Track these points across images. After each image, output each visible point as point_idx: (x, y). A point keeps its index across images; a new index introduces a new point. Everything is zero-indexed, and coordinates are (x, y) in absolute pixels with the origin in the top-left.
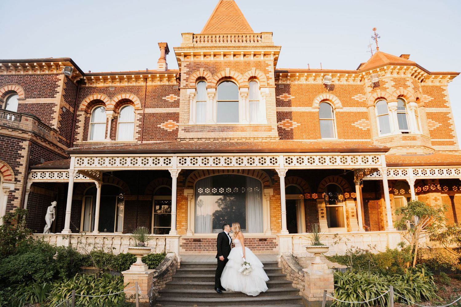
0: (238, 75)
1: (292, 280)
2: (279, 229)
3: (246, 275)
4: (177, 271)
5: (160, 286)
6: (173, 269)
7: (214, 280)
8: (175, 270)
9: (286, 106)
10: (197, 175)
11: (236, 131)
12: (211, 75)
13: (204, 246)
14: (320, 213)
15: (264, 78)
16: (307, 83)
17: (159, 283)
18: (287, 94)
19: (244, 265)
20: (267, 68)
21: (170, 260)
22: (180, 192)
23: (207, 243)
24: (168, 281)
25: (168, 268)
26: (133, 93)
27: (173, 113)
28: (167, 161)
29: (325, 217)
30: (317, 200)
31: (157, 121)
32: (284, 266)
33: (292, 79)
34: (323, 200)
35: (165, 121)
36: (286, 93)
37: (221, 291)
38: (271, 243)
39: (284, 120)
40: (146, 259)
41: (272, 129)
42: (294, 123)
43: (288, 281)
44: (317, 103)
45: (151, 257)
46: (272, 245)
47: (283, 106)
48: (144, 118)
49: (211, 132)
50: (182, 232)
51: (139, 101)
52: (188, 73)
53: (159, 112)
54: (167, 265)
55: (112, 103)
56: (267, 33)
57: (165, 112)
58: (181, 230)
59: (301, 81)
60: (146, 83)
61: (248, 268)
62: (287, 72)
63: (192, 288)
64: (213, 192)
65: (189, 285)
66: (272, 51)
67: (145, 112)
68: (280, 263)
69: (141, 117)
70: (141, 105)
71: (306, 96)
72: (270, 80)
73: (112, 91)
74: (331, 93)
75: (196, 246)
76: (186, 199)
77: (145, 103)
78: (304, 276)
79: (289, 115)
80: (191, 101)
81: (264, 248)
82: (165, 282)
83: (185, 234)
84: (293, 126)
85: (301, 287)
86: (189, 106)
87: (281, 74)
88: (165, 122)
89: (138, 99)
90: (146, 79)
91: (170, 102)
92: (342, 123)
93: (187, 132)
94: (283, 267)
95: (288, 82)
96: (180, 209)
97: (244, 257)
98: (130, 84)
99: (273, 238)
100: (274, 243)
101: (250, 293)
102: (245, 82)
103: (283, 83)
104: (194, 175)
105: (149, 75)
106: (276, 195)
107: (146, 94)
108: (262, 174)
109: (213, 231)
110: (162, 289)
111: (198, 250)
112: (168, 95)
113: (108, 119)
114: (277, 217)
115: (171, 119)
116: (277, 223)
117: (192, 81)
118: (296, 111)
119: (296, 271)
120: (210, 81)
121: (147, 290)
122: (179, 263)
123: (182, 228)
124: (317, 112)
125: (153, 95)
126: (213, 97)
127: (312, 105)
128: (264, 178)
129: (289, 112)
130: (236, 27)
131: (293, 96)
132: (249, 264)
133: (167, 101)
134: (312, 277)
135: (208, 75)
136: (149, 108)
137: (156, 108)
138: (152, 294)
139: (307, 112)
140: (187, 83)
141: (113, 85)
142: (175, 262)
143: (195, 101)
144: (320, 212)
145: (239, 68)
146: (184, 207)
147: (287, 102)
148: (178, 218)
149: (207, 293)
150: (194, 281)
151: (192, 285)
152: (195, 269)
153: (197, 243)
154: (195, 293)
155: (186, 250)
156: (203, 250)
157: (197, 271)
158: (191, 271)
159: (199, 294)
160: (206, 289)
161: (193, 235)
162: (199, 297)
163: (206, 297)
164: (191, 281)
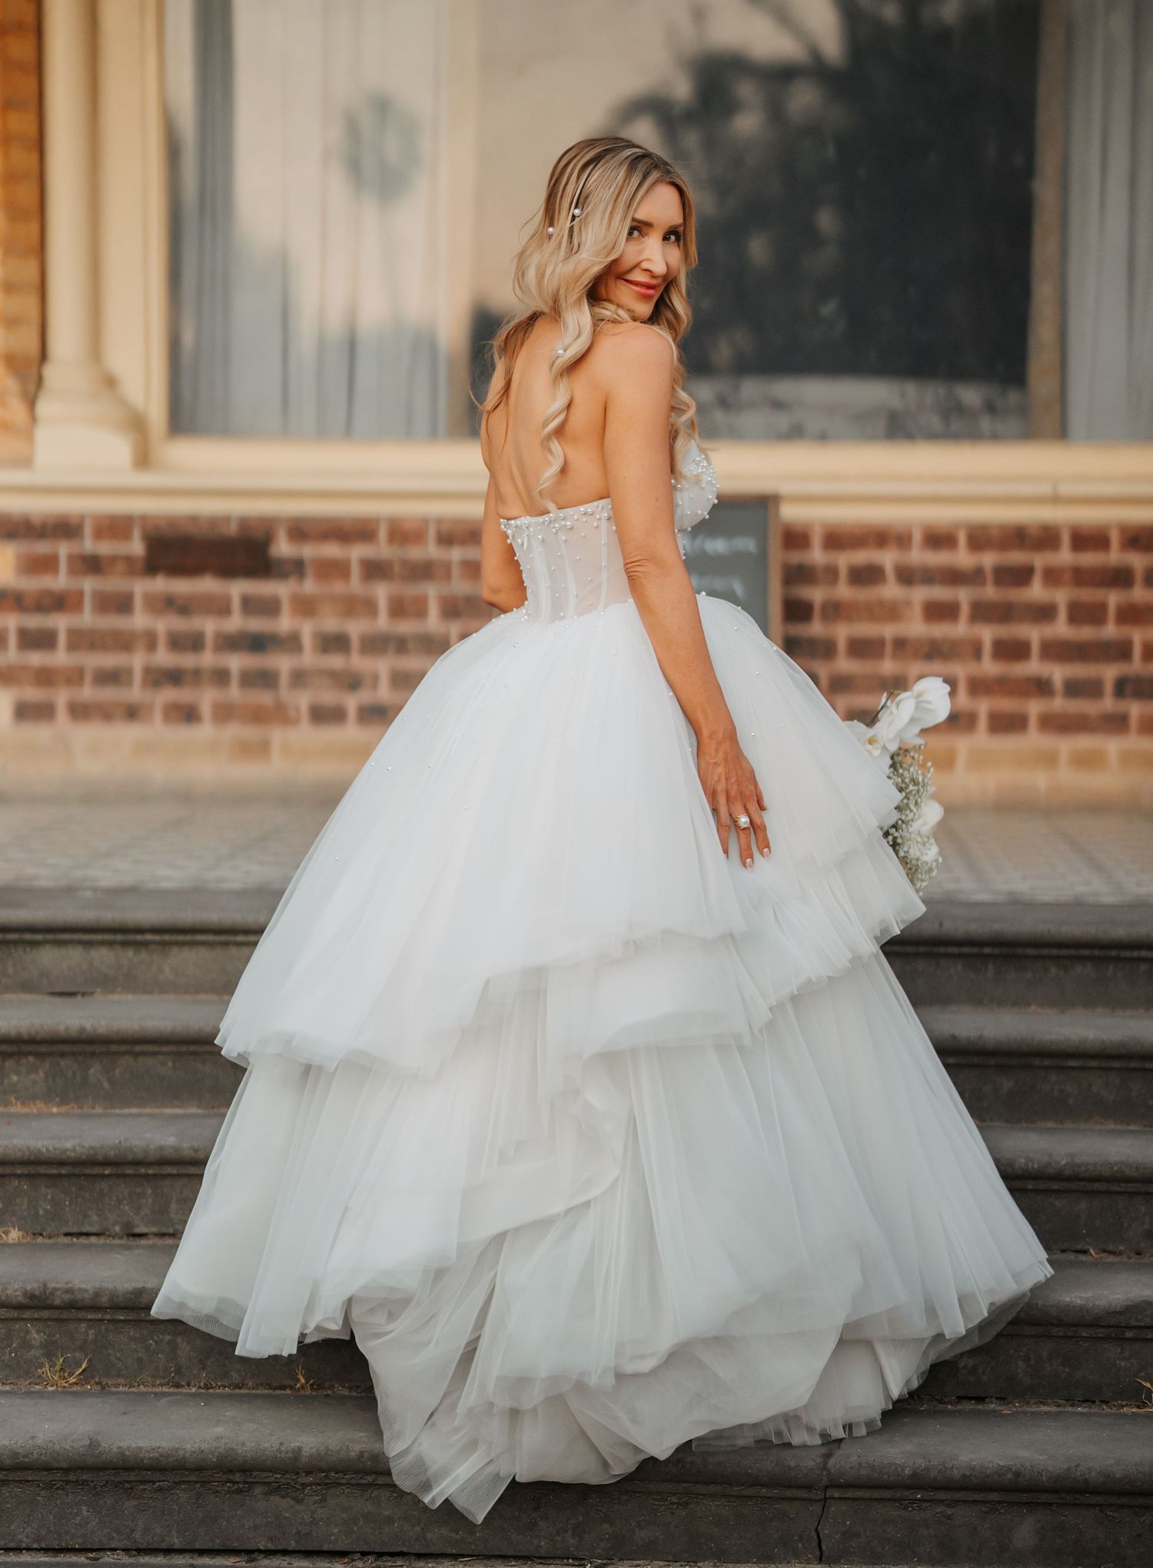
13: (334, 643)
23: (382, 592)
75: (193, 643)
111: (224, 713)
149: (297, 1474)
150: (67, 1234)
151: (27, 1314)
152: (103, 1023)
153: (207, 585)
154: (67, 1470)
155: (25, 712)
156: (303, 700)
157: (138, 1048)
158: (25, 1048)
159: (143, 1482)
160: (287, 1382)
161: (143, 459)
162: (137, 1535)
163: (271, 1546)
164: (7, 1233)
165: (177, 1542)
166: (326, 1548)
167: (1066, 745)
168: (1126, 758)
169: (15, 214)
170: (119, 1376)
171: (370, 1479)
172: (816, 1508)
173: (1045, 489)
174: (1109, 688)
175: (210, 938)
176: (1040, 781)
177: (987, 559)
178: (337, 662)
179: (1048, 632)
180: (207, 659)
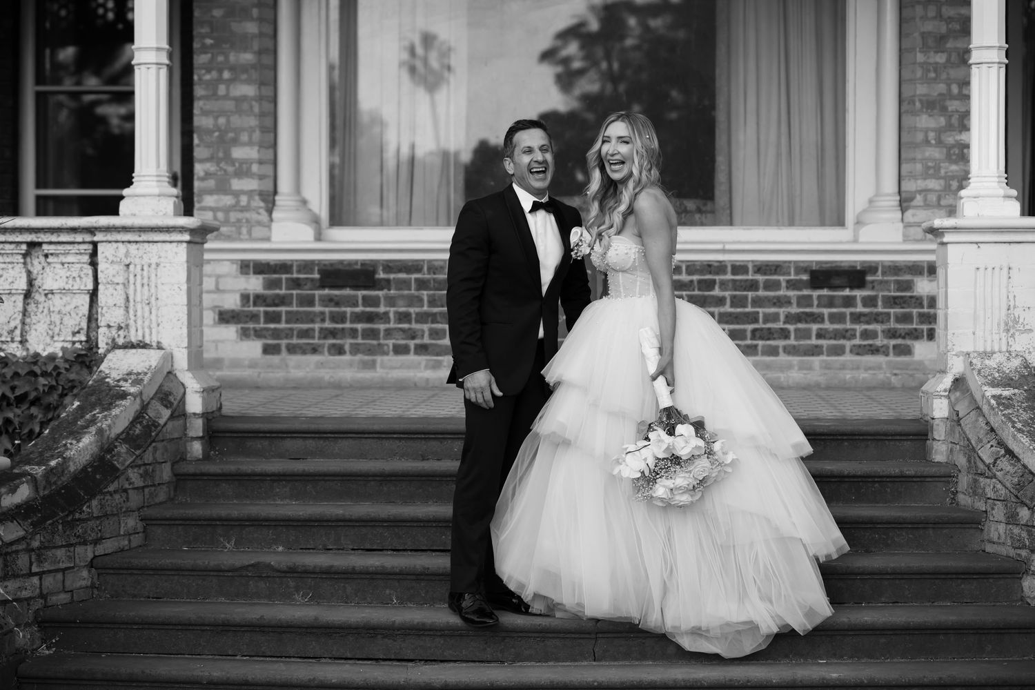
1: (1024, 553)
3: (668, 506)
4: (180, 479)
5: (49, 581)
6: (148, 457)
7: (447, 539)
8: (166, 473)
13: (403, 318)
17: (39, 554)
19: (659, 434)
21: (124, 396)
23: (425, 294)
24: (108, 546)
25: (106, 449)
32: (971, 452)
37: (491, 615)
38: (893, 302)
43: (995, 555)
46: (906, 318)
50: (233, 216)
54: (100, 432)
58: (228, 200)
61: (684, 452)
63: (287, 597)
65: (260, 572)
68: (940, 432)
75: (341, 318)
81: (844, 335)
82: (86, 553)
83: (258, 232)
94: (961, 461)
96: (218, 43)
97: (666, 370)
99: (915, 269)
100: (918, 301)
101: (697, 632)
110: (63, 598)
111: (356, 350)
122: (199, 423)
123: (237, 184)
132: (699, 426)
142: (166, 413)
146: (251, 28)
149: (394, 630)
150: (301, 549)
151: (288, 575)
152: (313, 468)
153: (347, 292)
154: (307, 628)
155: (267, 350)
156: (391, 342)
157: (327, 478)
158: (282, 478)
159: (336, 633)
160: (389, 602)
161: (319, 237)
162: (334, 653)
163: (385, 657)
164: (278, 548)
165: (349, 655)
166: (406, 658)
169: (264, 130)
170: (324, 599)
171: (422, 633)
172: (593, 642)
173: (720, 247)
174: (749, 334)
175: (354, 435)
177: (695, 278)
178: (406, 326)
179: (722, 310)
180: (348, 325)
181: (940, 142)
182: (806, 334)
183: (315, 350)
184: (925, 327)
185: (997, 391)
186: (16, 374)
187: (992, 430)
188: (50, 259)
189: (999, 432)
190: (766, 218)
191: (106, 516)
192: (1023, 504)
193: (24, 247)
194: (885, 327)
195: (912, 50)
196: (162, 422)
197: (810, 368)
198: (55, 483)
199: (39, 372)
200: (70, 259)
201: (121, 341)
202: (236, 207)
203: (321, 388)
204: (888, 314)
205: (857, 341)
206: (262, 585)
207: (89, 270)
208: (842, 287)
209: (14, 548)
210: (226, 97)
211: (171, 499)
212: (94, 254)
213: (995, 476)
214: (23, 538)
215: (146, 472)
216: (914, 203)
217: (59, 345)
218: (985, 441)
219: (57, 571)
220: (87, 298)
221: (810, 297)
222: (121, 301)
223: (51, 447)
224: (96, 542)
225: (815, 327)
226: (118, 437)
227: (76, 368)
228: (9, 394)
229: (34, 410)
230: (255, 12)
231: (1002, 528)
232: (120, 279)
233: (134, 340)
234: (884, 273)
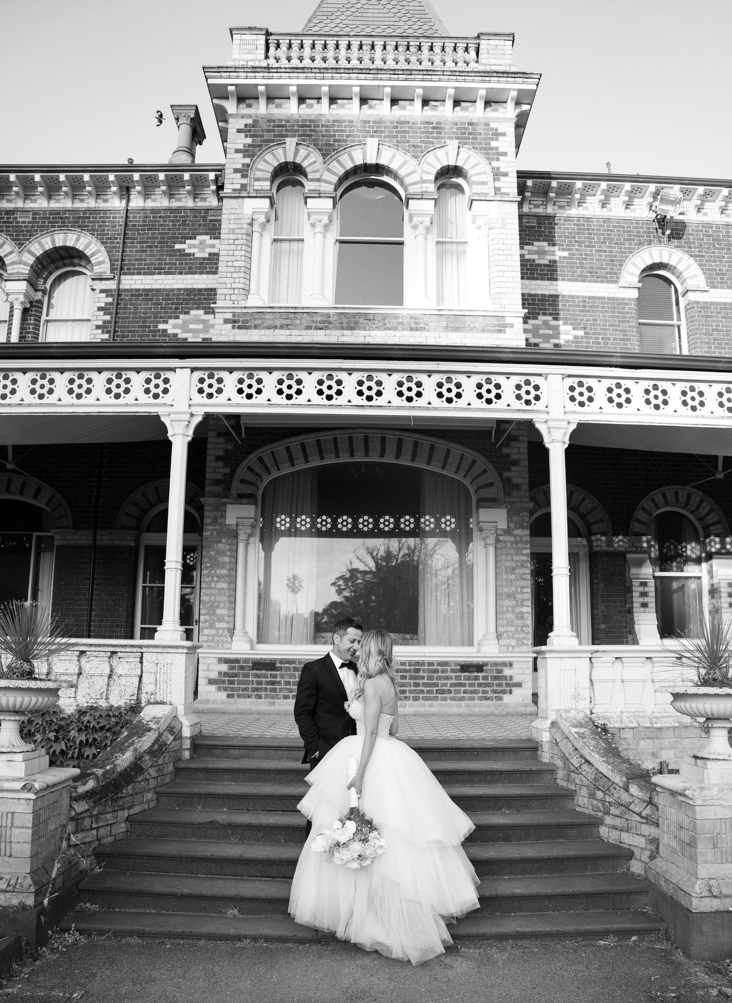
0: (402, 160)
1: (600, 814)
2: (522, 636)
4: (178, 771)
5: (102, 832)
8: (170, 768)
9: (542, 279)
10: (269, 462)
11: (395, 329)
12: (320, 159)
14: (636, 594)
15: (484, 173)
16: (605, 213)
17: (97, 817)
18: (546, 244)
20: (494, 144)
21: (149, 730)
22: (215, 513)
24: (137, 809)
25: (139, 758)
26: (88, 230)
27: (206, 290)
28: (157, 386)
29: (652, 605)
30: (628, 556)
31: (158, 313)
32: (565, 760)
33: (563, 201)
34: (646, 556)
35: (181, 313)
36: (543, 241)
38: (495, 678)
39: (536, 318)
40: (68, 725)
41: (505, 326)
42: (563, 328)
43: (584, 814)
44: (632, 274)
45: (86, 718)
46: (500, 685)
47: (534, 279)
48: (118, 304)
49: (317, 328)
50: (216, 639)
51: (106, 254)
52: (247, 152)
53: (162, 287)
54: (135, 750)
55: (24, 259)
56: (496, 35)
57: (182, 286)
58: (214, 632)
59: (587, 209)
60: (128, 201)
62: (547, 176)
63: (226, 840)
64: (319, 526)
65: (213, 825)
66: (513, 87)
67: (121, 287)
68: (546, 748)
69: (110, 300)
70: (112, 265)
71: (600, 251)
72: (502, 178)
73: (24, 222)
74: (676, 247)
75: (260, 683)
76: (234, 535)
77: (122, 260)
78: (650, 802)
79: (549, 305)
80: (256, 236)
81: (474, 692)
82: (125, 814)
83: (226, 645)
84: (562, 336)
85: (641, 842)
86: (249, 250)
87: (530, 183)
88: (181, 316)
89: (103, 249)
90: (128, 189)
91: (197, 258)
92: (704, 334)
93: (239, 328)
94: (559, 763)
95: (550, 210)
96: (212, 565)
98: (78, 205)
99: (504, 664)
100: (505, 678)
102: (424, 181)
103: (533, 210)
104: (260, 460)
105: (136, 176)
106: (516, 528)
107: (125, 234)
108: (474, 462)
109: (315, 638)
110: (110, 839)
111: (267, 697)
112: (191, 238)
113: (12, 307)
114: (518, 596)
115: (198, 308)
116: (517, 617)
117: (259, 174)
118: (573, 293)
119: (618, 779)
120: (317, 175)
121: (28, 854)
122: (189, 741)
123: (218, 625)
124: (633, 299)
125: (147, 238)
126: (326, 227)
127: (618, 278)
128: (479, 476)
129: (550, 296)
130: (401, 23)
131: (563, 250)
133: (189, 255)
134: (702, 813)
135: (312, 159)
136: (133, 274)
137: (154, 274)
138: (57, 865)
139: (604, 298)
140: (245, 181)
141: (29, 205)
142: (171, 738)
143: (268, 237)
144: (637, 590)
145: (408, 141)
146: (226, 559)
147: (545, 265)
148: (205, 595)
149: (282, 862)
150: (236, 810)
151: (228, 827)
152: (243, 766)
153: (263, 672)
154: (236, 861)
155: (229, 696)
156: (282, 694)
157: (250, 771)
158: (228, 771)
159: (252, 863)
160: (279, 841)
161: (252, 649)
162: (250, 873)
163: (276, 876)
164: (224, 809)
165: (258, 875)
167: (427, 702)
168: (438, 705)
169: (230, 602)
170: (246, 840)
173: (423, 655)
174: (435, 692)
176: (422, 709)
177: (412, 668)
178: (288, 687)
179: (423, 681)
180: (263, 686)
181: (513, 611)
182: (458, 692)
183: (249, 697)
184: (508, 689)
185: (577, 730)
186: (101, 716)
187: (576, 749)
188: (121, 660)
189: (581, 751)
190: (439, 643)
191: (136, 793)
192: (599, 789)
193: (109, 653)
194: (492, 688)
195: (501, 573)
196: (169, 742)
197: (461, 706)
198: (109, 778)
199: (112, 715)
200: (131, 660)
201: (152, 700)
202: (217, 635)
203: (251, 714)
204: (493, 683)
205: (480, 695)
206: (214, 832)
207: (139, 665)
208: (474, 672)
209: (82, 815)
210: (215, 588)
211: (172, 781)
212: (142, 658)
213: (581, 774)
214: (88, 810)
215: (159, 769)
216: (503, 637)
217: (124, 701)
218: (573, 755)
219: (107, 825)
220: (138, 679)
221: (460, 676)
222: (153, 681)
223: (109, 759)
224: (130, 808)
225: (462, 689)
226: (145, 751)
227: (130, 713)
228: (96, 726)
229: (108, 734)
230: (228, 553)
231: (586, 800)
232: (153, 670)
233: (159, 700)
234: (491, 666)
